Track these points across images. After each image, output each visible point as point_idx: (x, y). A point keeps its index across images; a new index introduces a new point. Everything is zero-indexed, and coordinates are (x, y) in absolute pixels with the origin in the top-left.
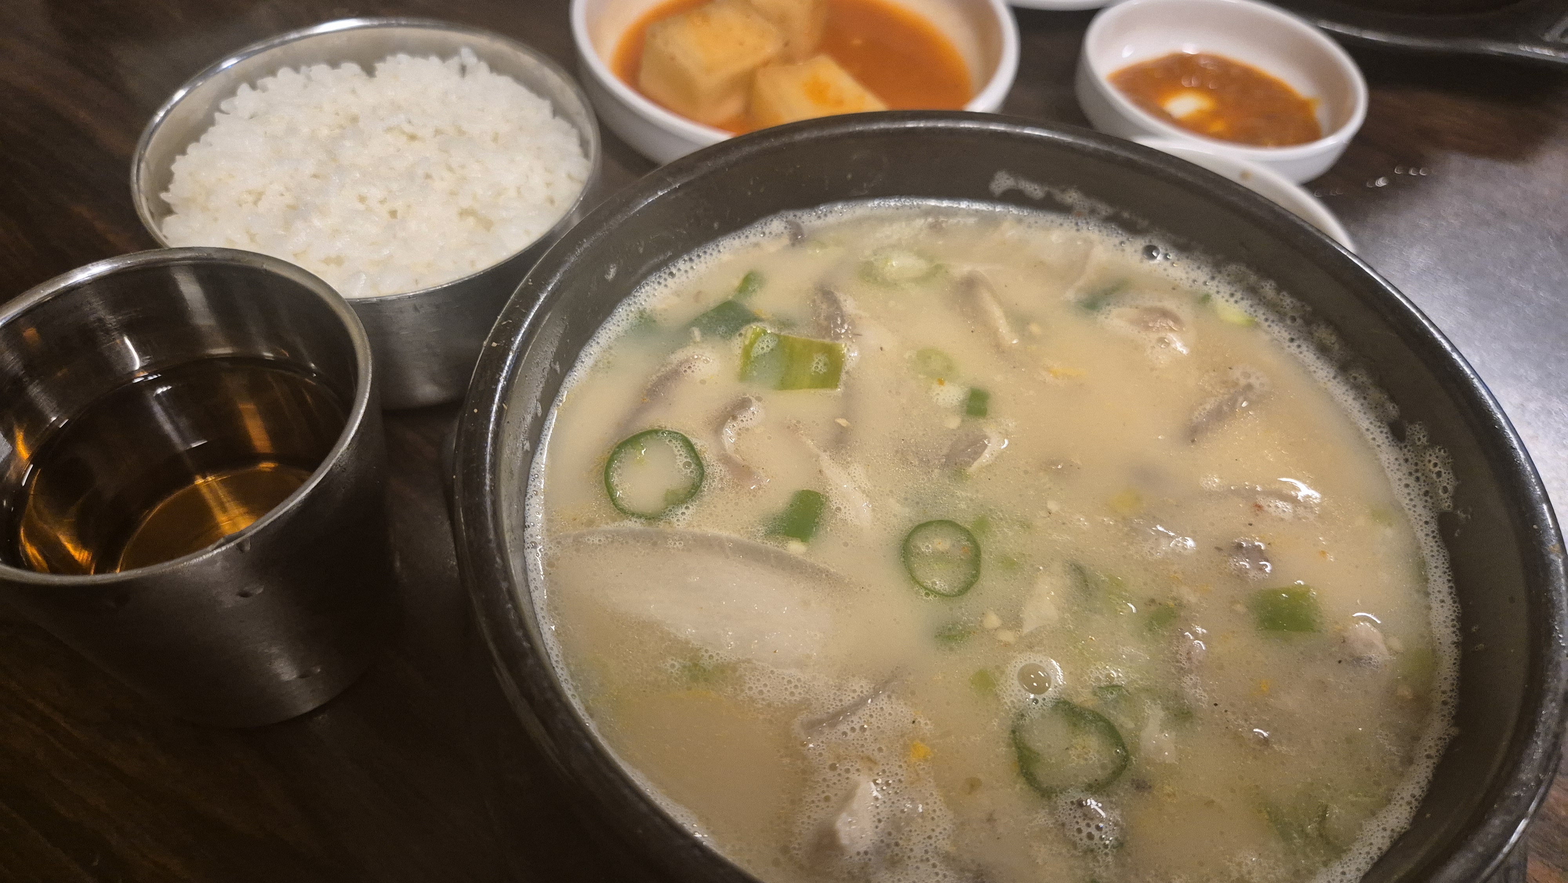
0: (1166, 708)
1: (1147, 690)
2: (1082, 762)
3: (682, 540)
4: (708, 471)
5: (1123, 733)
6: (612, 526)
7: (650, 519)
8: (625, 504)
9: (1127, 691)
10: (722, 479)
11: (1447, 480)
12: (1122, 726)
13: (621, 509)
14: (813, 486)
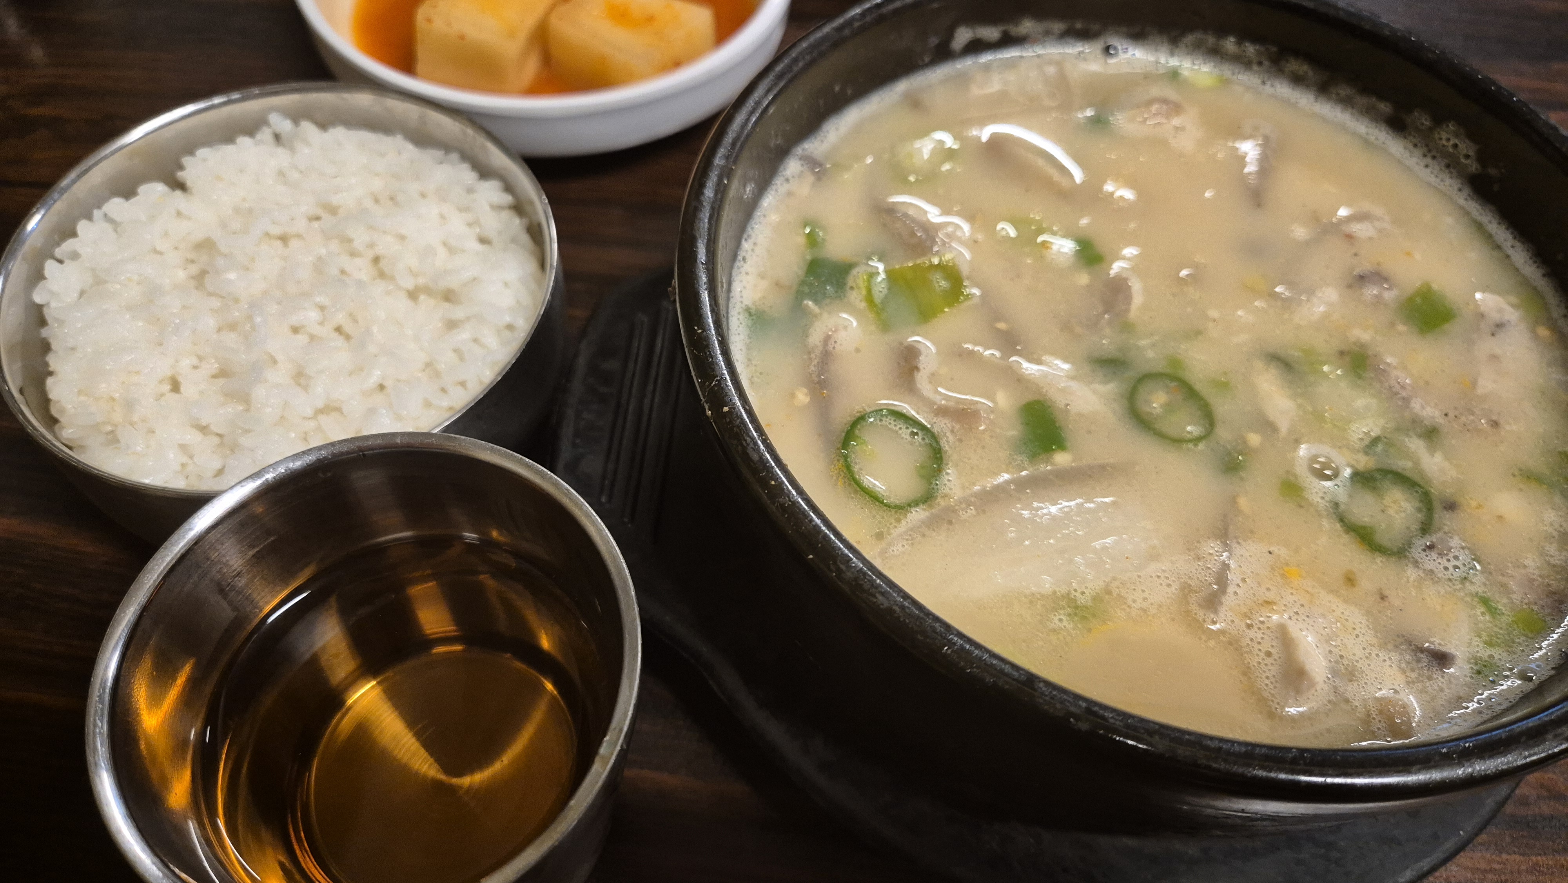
0: (1420, 436)
1: (1398, 429)
2: (1403, 515)
3: (969, 506)
4: (936, 430)
5: (1408, 474)
6: (903, 526)
7: (926, 501)
8: (894, 500)
9: (1386, 438)
10: (952, 431)
11: (1466, 147)
12: (1404, 469)
13: (895, 506)
14: (1029, 397)
